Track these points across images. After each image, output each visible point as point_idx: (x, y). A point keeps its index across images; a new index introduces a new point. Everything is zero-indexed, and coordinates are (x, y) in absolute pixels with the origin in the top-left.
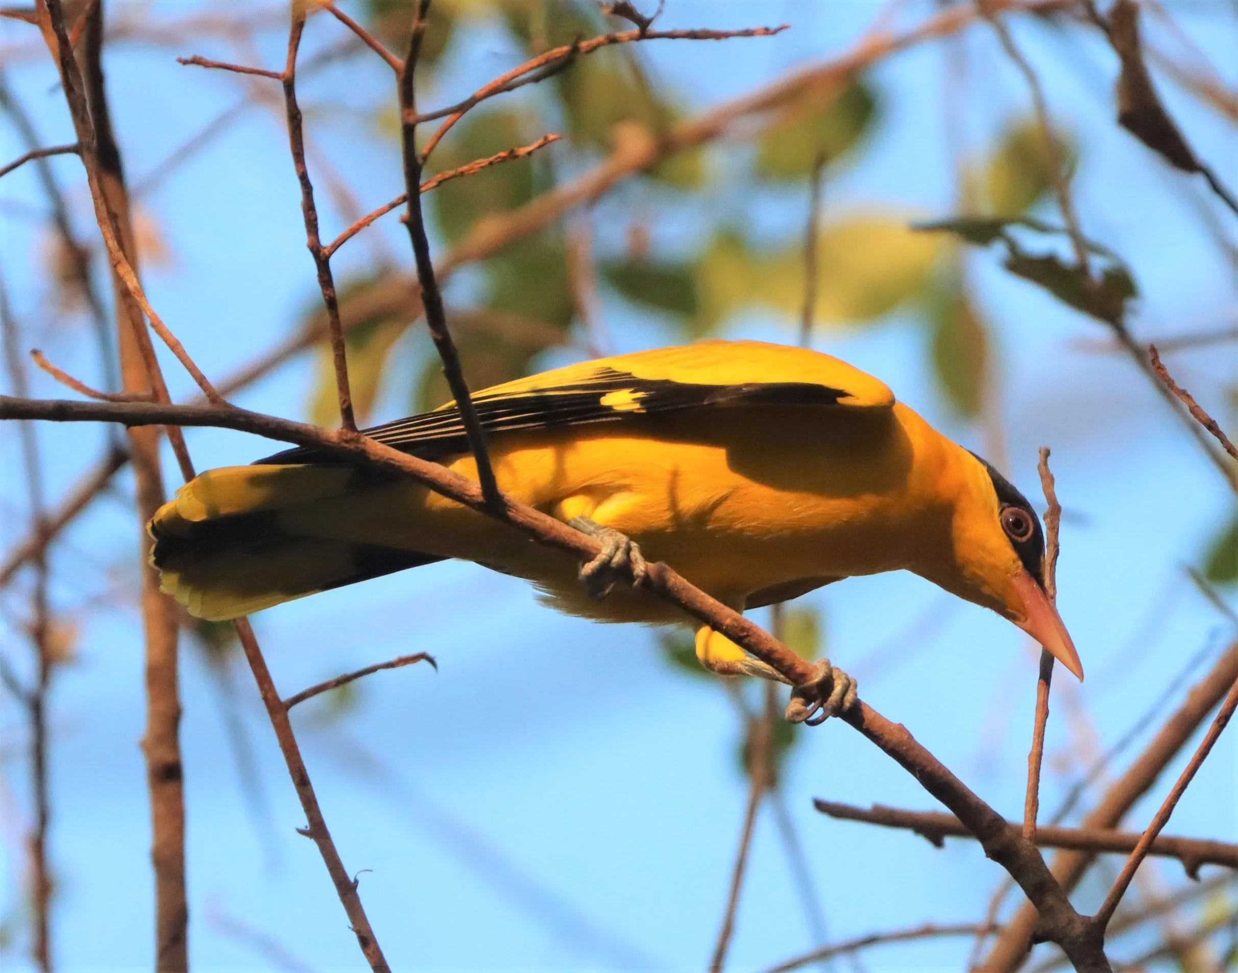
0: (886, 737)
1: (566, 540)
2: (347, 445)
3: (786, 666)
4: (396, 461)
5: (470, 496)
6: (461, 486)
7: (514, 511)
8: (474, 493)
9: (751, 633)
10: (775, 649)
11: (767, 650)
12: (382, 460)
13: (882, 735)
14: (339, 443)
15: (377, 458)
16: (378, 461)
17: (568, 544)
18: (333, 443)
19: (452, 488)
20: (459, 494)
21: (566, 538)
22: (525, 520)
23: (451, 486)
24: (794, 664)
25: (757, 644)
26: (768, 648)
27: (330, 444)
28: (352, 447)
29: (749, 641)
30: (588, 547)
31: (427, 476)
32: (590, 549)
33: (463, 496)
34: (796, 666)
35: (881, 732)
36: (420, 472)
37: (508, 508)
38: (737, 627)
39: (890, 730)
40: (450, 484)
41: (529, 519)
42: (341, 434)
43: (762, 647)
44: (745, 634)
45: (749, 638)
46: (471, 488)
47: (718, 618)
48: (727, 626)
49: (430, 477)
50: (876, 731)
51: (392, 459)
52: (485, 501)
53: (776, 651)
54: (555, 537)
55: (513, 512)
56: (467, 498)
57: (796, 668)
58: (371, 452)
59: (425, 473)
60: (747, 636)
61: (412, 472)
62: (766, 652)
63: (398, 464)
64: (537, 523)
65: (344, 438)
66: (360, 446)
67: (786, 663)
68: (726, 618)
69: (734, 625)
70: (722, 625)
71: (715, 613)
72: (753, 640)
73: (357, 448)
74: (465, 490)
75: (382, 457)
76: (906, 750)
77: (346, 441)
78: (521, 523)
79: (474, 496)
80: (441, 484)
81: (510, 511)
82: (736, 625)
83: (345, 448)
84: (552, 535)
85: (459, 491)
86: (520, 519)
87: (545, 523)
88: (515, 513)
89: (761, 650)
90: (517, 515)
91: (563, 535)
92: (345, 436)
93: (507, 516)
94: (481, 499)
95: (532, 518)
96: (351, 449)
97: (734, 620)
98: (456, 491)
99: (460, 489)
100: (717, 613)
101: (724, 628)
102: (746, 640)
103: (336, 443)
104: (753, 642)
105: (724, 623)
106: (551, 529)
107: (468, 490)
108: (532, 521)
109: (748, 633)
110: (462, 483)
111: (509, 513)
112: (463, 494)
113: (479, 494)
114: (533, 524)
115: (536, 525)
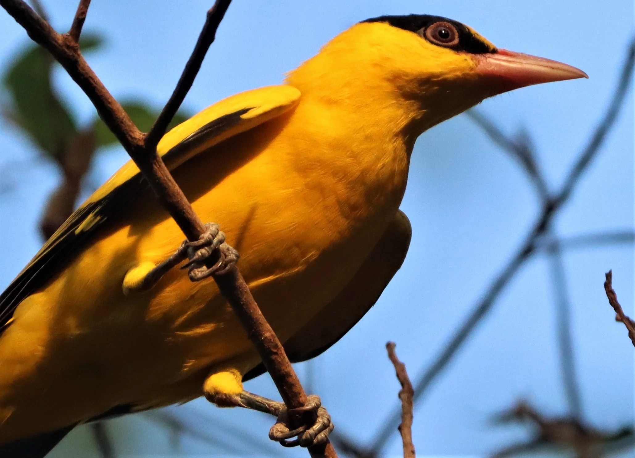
1: (184, 209)
2: (66, 50)
3: (293, 392)
4: (95, 82)
5: (132, 138)
6: (129, 126)
7: (158, 166)
8: (137, 137)
9: (280, 352)
10: (291, 374)
11: (285, 372)
12: (86, 76)
14: (62, 47)
15: (84, 72)
16: (83, 75)
17: (184, 213)
18: (57, 42)
19: (124, 126)
20: (125, 132)
21: (185, 208)
22: (162, 178)
23: (122, 122)
24: (300, 394)
25: (279, 362)
26: (286, 370)
27: (56, 44)
28: (71, 54)
29: (276, 358)
30: (196, 221)
31: (109, 105)
33: (127, 135)
34: (301, 395)
36: (107, 100)
37: (155, 161)
38: (272, 342)
40: (123, 121)
41: (165, 178)
42: (65, 39)
43: (283, 367)
44: (275, 351)
45: (276, 356)
46: (136, 132)
47: (261, 328)
48: (266, 338)
49: (112, 107)
51: (93, 79)
52: (144, 147)
53: (291, 376)
54: (178, 202)
55: (157, 166)
56: (130, 138)
57: (301, 397)
58: (82, 66)
59: (110, 103)
60: (276, 353)
61: (102, 96)
62: (284, 373)
63: (95, 84)
64: (170, 184)
65: (68, 44)
66: (76, 55)
67: (295, 390)
68: (267, 332)
69: (271, 339)
70: (262, 336)
71: (261, 323)
72: (278, 359)
73: (74, 56)
74: (131, 131)
75: (87, 73)
77: (68, 47)
78: (159, 179)
79: (135, 139)
80: (117, 118)
81: (155, 164)
82: (272, 340)
83: (65, 53)
84: (175, 200)
85: (126, 130)
86: (160, 174)
87: (175, 187)
88: (158, 168)
89: (281, 370)
90: (158, 171)
91: (184, 203)
92: (70, 42)
93: (152, 167)
94: (141, 143)
95: (168, 178)
96: (69, 55)
97: (272, 335)
98: (125, 129)
99: (127, 128)
100: (262, 324)
101: (262, 338)
102: (274, 357)
103: (60, 45)
104: (278, 360)
105: (264, 334)
106: (178, 194)
107: (133, 132)
108: (168, 181)
109: (278, 351)
110: (130, 124)
111: (154, 166)
112: (128, 133)
113: (141, 139)
114: (167, 183)
115: (168, 185)
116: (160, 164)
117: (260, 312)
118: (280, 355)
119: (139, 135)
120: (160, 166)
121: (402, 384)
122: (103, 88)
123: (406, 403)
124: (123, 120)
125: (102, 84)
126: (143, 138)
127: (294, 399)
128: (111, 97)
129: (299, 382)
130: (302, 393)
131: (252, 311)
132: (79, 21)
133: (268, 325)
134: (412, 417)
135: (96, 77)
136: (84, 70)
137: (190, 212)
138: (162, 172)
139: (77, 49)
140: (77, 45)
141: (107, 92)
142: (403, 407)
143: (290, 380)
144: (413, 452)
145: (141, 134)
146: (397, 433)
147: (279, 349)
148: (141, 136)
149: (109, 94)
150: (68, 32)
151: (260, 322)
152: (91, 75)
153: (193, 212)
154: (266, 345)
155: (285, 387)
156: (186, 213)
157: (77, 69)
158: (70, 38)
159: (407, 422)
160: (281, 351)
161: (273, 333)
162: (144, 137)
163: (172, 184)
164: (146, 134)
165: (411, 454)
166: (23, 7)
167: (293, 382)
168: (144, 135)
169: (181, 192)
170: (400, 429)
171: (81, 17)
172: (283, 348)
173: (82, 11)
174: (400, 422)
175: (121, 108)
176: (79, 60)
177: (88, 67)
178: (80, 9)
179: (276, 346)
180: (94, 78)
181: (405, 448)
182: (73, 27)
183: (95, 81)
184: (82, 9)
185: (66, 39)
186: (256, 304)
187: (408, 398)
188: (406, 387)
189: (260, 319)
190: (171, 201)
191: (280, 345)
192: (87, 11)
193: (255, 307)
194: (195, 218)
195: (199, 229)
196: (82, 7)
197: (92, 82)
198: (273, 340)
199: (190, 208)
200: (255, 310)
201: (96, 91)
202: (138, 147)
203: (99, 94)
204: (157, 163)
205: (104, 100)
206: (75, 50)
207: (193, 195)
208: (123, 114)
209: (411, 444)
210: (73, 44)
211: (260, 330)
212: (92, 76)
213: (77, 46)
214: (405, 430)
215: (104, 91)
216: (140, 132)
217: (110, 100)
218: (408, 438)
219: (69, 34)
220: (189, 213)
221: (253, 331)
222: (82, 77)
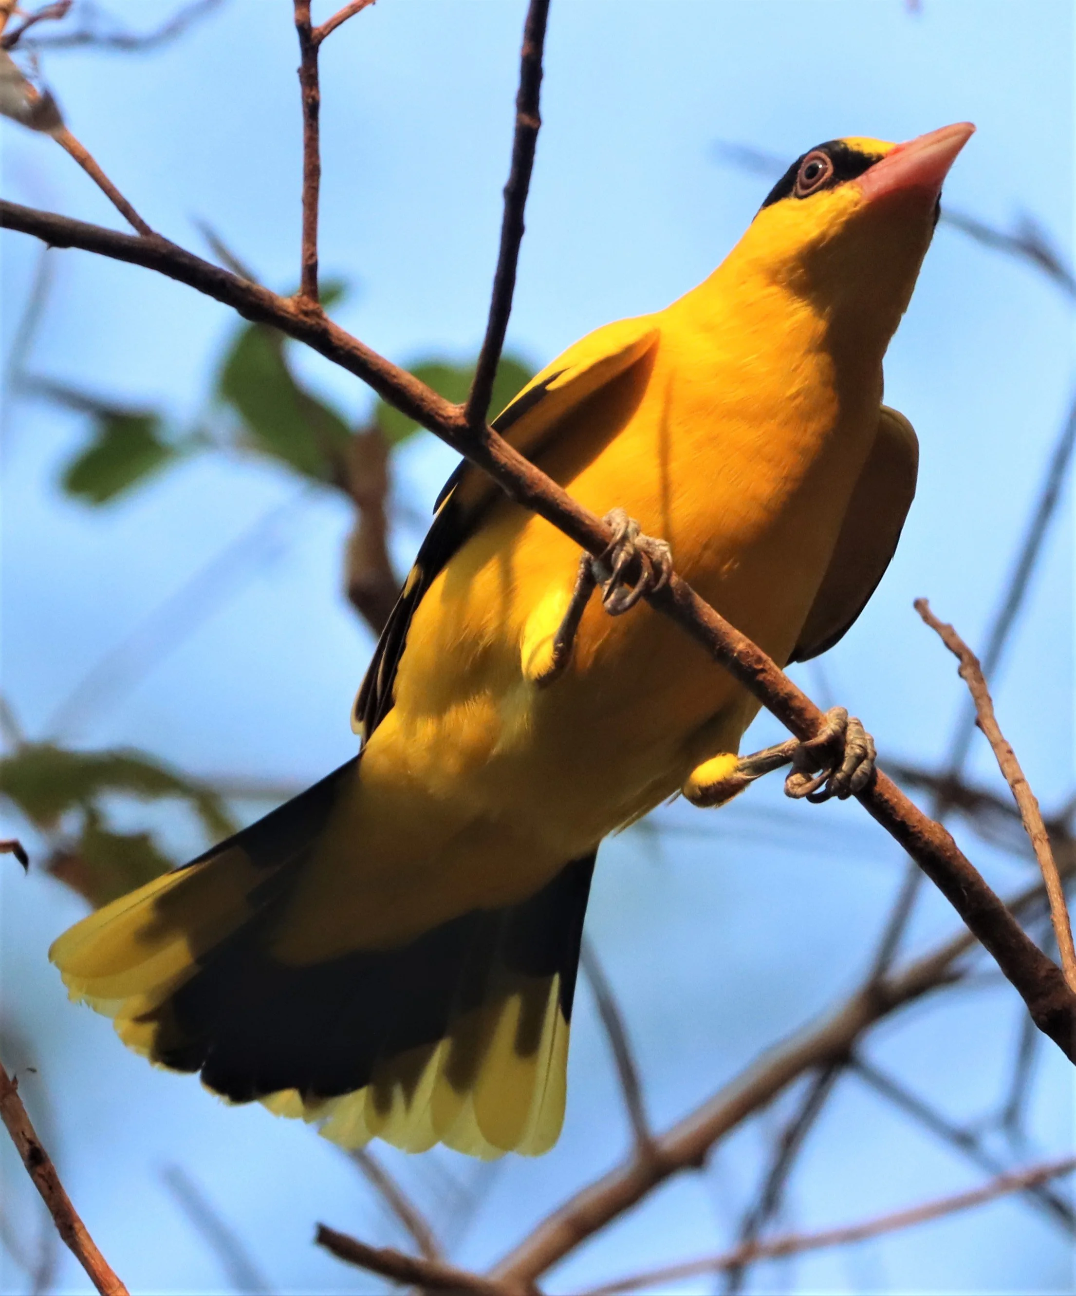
0: (926, 835)
1: (556, 500)
2: (304, 318)
3: (806, 720)
4: (362, 353)
5: (444, 418)
6: (434, 402)
7: (497, 448)
8: (453, 415)
9: (767, 667)
10: (796, 694)
11: (787, 694)
12: (347, 348)
13: (920, 832)
14: (296, 316)
15: (341, 344)
16: (341, 348)
17: (558, 505)
18: (288, 313)
19: (425, 403)
20: (432, 413)
21: (556, 496)
22: (509, 463)
23: (423, 400)
24: (817, 719)
25: (773, 683)
26: (786, 691)
27: (286, 315)
28: (313, 322)
29: (764, 678)
30: (579, 512)
31: (395, 380)
32: (583, 518)
33: (437, 417)
34: (820, 721)
35: (919, 829)
36: (389, 373)
37: (490, 441)
38: (753, 656)
39: (930, 828)
40: (423, 397)
41: (514, 462)
43: (779, 688)
44: (761, 667)
45: (764, 675)
46: (447, 407)
47: (728, 640)
48: (740, 652)
49: (400, 382)
50: (914, 827)
51: (358, 349)
52: (468, 426)
53: (796, 697)
54: (544, 492)
55: (495, 448)
56: (441, 420)
58: (335, 334)
59: (394, 377)
60: (763, 671)
61: (379, 370)
62: (786, 696)
63: (364, 357)
64: (523, 468)
65: (304, 308)
66: (322, 323)
67: (808, 715)
68: (739, 642)
69: (748, 652)
70: (733, 651)
71: (724, 633)
72: (769, 678)
73: (318, 324)
74: (439, 408)
75: (347, 344)
76: (949, 857)
77: (306, 313)
78: (505, 464)
79: (450, 417)
80: (413, 396)
81: (492, 446)
82: (750, 651)
83: (305, 323)
84: (537, 491)
85: (432, 409)
86: (503, 460)
87: (532, 471)
88: (498, 450)
89: (778, 693)
90: (498, 453)
91: (552, 491)
92: (306, 305)
93: (489, 453)
94: (462, 421)
95: (516, 460)
96: (312, 326)
97: (749, 645)
98: (429, 408)
99: (433, 406)
100: (728, 633)
101: (735, 655)
102: (761, 677)
103: (292, 314)
104: (769, 680)
105: (735, 648)
106: (540, 480)
107: (443, 409)
108: (519, 466)
109: (764, 666)
110: (435, 398)
111: (491, 449)
112: (437, 413)
113: (458, 415)
114: (518, 469)
115: (522, 471)
116: (499, 443)
117: (719, 616)
118: (769, 672)
119: (452, 410)
120: (499, 446)
121: (959, 656)
122: (378, 357)
123: (974, 682)
124: (422, 395)
125: (373, 352)
126: (461, 413)
127: (811, 730)
128: (394, 367)
129: (810, 702)
130: (821, 717)
131: (706, 619)
132: (310, 270)
133: (737, 632)
134: (990, 700)
135: (361, 344)
136: (340, 340)
137: (567, 501)
138: (508, 456)
139: (321, 312)
140: (317, 306)
141: (385, 361)
142: (972, 689)
143: (796, 703)
144: (1010, 752)
145: (456, 408)
146: (978, 730)
147: (765, 662)
148: (458, 410)
149: (389, 363)
150: (299, 291)
151: (723, 631)
152: (352, 344)
153: (571, 500)
154: (743, 663)
155: (792, 717)
156: (561, 504)
157: (329, 342)
158: (305, 298)
159: (986, 709)
160: (769, 665)
161: (749, 641)
162: (463, 411)
163: (527, 467)
164: (464, 404)
165: (1008, 755)
166: (221, 276)
167: (803, 706)
168: (462, 408)
169: (544, 476)
170: (978, 723)
171: (310, 262)
172: (770, 659)
173: (309, 253)
174: (975, 713)
175: (413, 379)
176: (329, 327)
177: (345, 333)
178: (305, 251)
179: (759, 660)
180: (360, 347)
181: (996, 750)
182: (304, 282)
183: (363, 351)
184: (308, 249)
185: (298, 303)
186: (708, 605)
187: (974, 673)
188: (965, 657)
189: (723, 627)
190: (534, 494)
191: (764, 656)
192: (316, 249)
193: (709, 612)
194: (577, 507)
195: (587, 522)
196: (306, 247)
197: (358, 353)
198: (753, 652)
199: (565, 494)
200: (710, 616)
201: (370, 366)
202: (458, 429)
203: (375, 369)
204: (495, 445)
205: (386, 376)
206: (318, 314)
207: (564, 476)
208: (419, 388)
209: (1003, 741)
210: (311, 306)
211: (728, 644)
212: (356, 345)
213: (318, 308)
214: (987, 723)
215: (380, 362)
216: (453, 405)
217: (394, 373)
218: (995, 732)
219: (300, 294)
220: (565, 503)
221: (718, 647)
222: (342, 352)
